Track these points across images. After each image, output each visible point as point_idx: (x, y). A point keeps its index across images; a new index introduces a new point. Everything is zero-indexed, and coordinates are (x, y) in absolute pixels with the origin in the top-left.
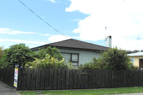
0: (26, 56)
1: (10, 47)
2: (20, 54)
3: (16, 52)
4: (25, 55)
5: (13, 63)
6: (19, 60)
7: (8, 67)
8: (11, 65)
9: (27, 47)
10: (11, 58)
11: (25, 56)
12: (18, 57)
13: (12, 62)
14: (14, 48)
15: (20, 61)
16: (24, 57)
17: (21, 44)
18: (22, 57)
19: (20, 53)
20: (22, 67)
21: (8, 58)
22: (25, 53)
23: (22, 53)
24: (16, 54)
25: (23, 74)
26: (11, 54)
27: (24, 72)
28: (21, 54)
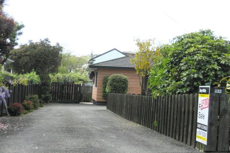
0: (223, 62)
1: (175, 41)
2: (205, 58)
3: (194, 53)
4: (217, 60)
5: (188, 83)
6: (203, 74)
7: (174, 93)
8: (183, 86)
9: (221, 38)
10: (183, 68)
11: (219, 64)
12: (200, 65)
13: (185, 78)
14: (187, 43)
15: (206, 76)
16: (216, 67)
17: (204, 32)
18: (210, 67)
19: (204, 55)
20: (219, 91)
21: (172, 70)
22: (219, 55)
23: (210, 56)
24: (196, 57)
25: (221, 109)
26: (182, 58)
27: (223, 103)
28: (208, 59)
